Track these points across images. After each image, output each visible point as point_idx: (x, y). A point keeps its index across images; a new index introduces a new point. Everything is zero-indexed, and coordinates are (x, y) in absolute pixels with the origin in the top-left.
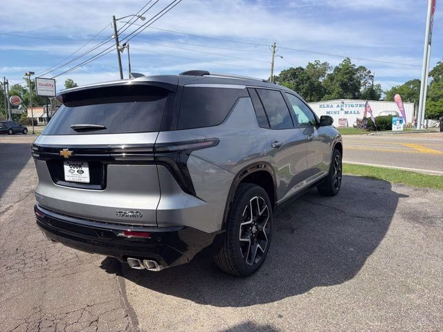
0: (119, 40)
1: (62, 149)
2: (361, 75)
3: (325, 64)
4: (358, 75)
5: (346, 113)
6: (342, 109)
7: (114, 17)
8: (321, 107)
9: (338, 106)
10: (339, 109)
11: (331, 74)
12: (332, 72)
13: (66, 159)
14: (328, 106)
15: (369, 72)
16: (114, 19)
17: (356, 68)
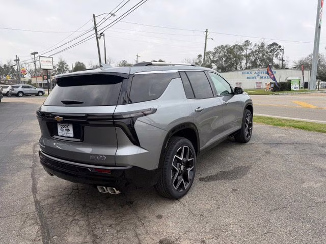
0: (98, 30)
1: (56, 116)
5: (262, 78)
6: (258, 75)
7: (94, 14)
8: (243, 73)
9: (256, 73)
10: (256, 75)
13: (59, 122)
14: (248, 73)
16: (94, 16)
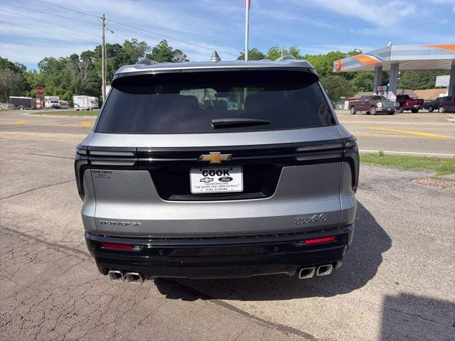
2: (178, 59)
3: (143, 43)
4: (176, 58)
11: (150, 55)
12: (151, 53)
15: (185, 56)
17: (173, 50)
